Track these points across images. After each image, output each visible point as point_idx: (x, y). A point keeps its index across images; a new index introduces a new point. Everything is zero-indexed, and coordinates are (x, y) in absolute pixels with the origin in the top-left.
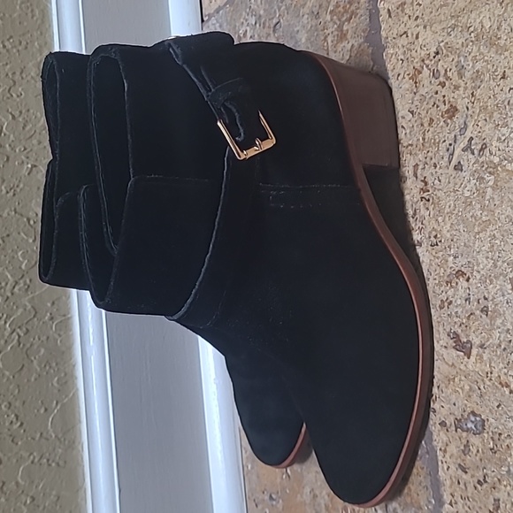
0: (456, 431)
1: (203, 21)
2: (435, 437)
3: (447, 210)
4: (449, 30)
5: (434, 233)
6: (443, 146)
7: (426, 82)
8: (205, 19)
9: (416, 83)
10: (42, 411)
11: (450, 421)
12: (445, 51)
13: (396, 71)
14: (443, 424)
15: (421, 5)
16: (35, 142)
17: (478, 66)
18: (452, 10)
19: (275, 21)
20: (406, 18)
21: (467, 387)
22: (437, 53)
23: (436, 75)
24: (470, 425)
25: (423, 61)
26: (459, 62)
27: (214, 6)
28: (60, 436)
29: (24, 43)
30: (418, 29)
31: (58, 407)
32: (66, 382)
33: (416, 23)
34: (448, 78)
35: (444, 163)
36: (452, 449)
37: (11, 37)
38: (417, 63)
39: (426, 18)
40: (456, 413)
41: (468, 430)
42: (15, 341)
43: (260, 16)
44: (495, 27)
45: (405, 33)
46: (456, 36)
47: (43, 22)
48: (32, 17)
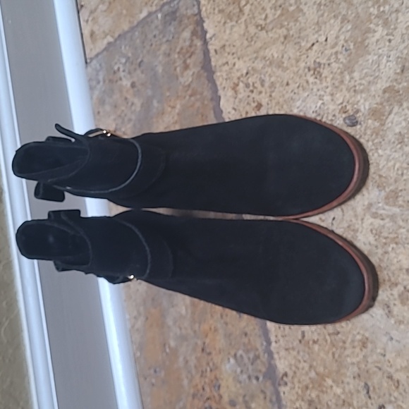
1: (86, 62)
7: (242, 91)
9: (236, 92)
12: (252, 72)
13: (223, 86)
17: (273, 79)
20: (226, 54)
22: (247, 73)
23: (248, 86)
25: (239, 78)
26: (261, 78)
27: (94, 53)
30: (235, 60)
32: (12, 305)
33: (233, 57)
34: (255, 88)
38: (235, 80)
43: (129, 57)
44: (280, 56)
45: (227, 63)
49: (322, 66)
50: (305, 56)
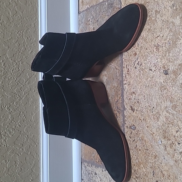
0: (130, 129)
2: (125, 130)
3: (132, 77)
5: (129, 82)
6: (133, 62)
8: (80, 13)
10: (31, 114)
11: (129, 126)
14: (127, 127)
16: (33, 45)
17: (142, 45)
19: (97, 19)
21: (133, 119)
24: (133, 128)
28: (35, 121)
29: (31, 18)
31: (35, 114)
32: (37, 108)
35: (133, 66)
36: (129, 133)
37: (28, 16)
41: (132, 129)
42: (25, 96)
43: (94, 17)
44: (146, 37)
47: (36, 12)
48: (34, 11)
49: (160, 46)
50: (155, 40)
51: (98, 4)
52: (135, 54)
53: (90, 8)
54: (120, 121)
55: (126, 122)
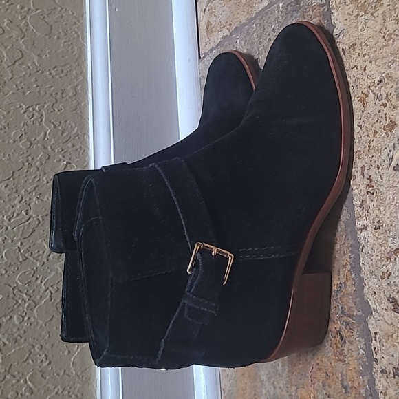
0: (394, 377)
1: (200, 58)
2: (377, 382)
3: (388, 201)
4: (390, 64)
5: (377, 220)
6: (384, 152)
7: (372, 103)
8: (202, 57)
9: (364, 104)
10: (66, 353)
11: (389, 369)
12: (386, 80)
14: (383, 371)
15: (367, 45)
16: (70, 145)
18: (392, 50)
20: (356, 55)
22: (381, 81)
23: (380, 98)
25: (369, 87)
26: (397, 88)
27: (209, 47)
28: (79, 374)
29: (65, 71)
30: (365, 64)
31: (79, 350)
33: (364, 59)
34: (389, 100)
35: (385, 165)
36: (391, 392)
37: (55, 67)
38: (365, 89)
39: (372, 55)
40: (394, 363)
42: (48, 297)
45: (355, 66)
46: (395, 69)
47: (80, 56)
48: (72, 52)
51: (255, 18)
52: (388, 126)
53: (231, 34)
54: (355, 354)
55: (379, 357)
